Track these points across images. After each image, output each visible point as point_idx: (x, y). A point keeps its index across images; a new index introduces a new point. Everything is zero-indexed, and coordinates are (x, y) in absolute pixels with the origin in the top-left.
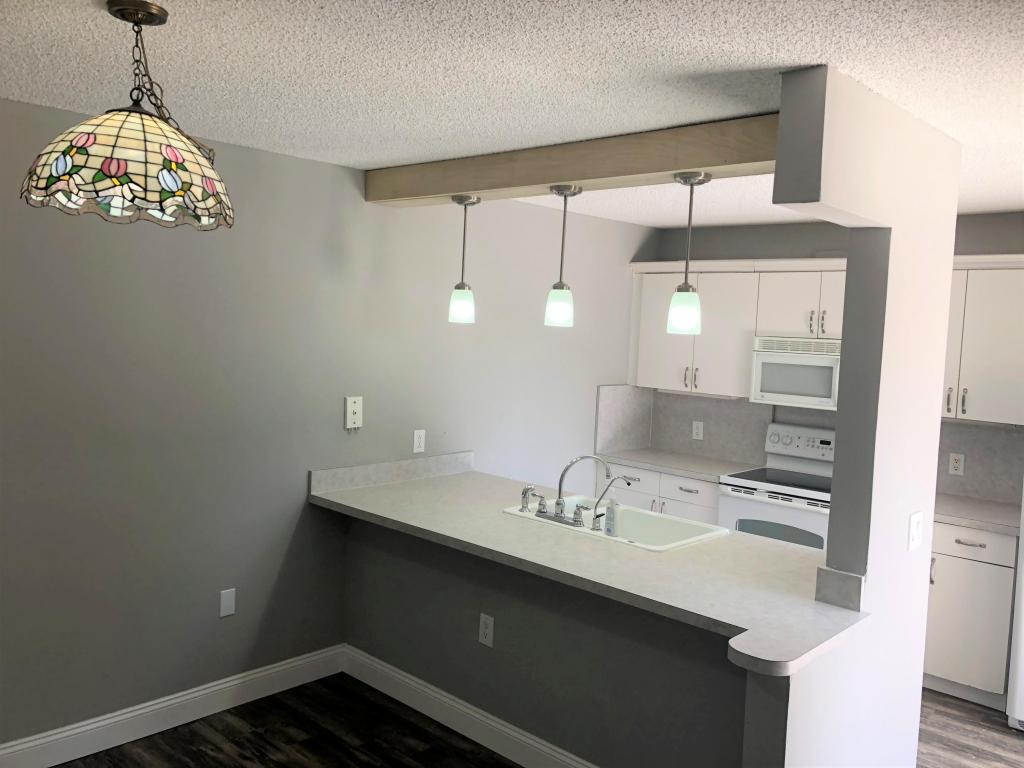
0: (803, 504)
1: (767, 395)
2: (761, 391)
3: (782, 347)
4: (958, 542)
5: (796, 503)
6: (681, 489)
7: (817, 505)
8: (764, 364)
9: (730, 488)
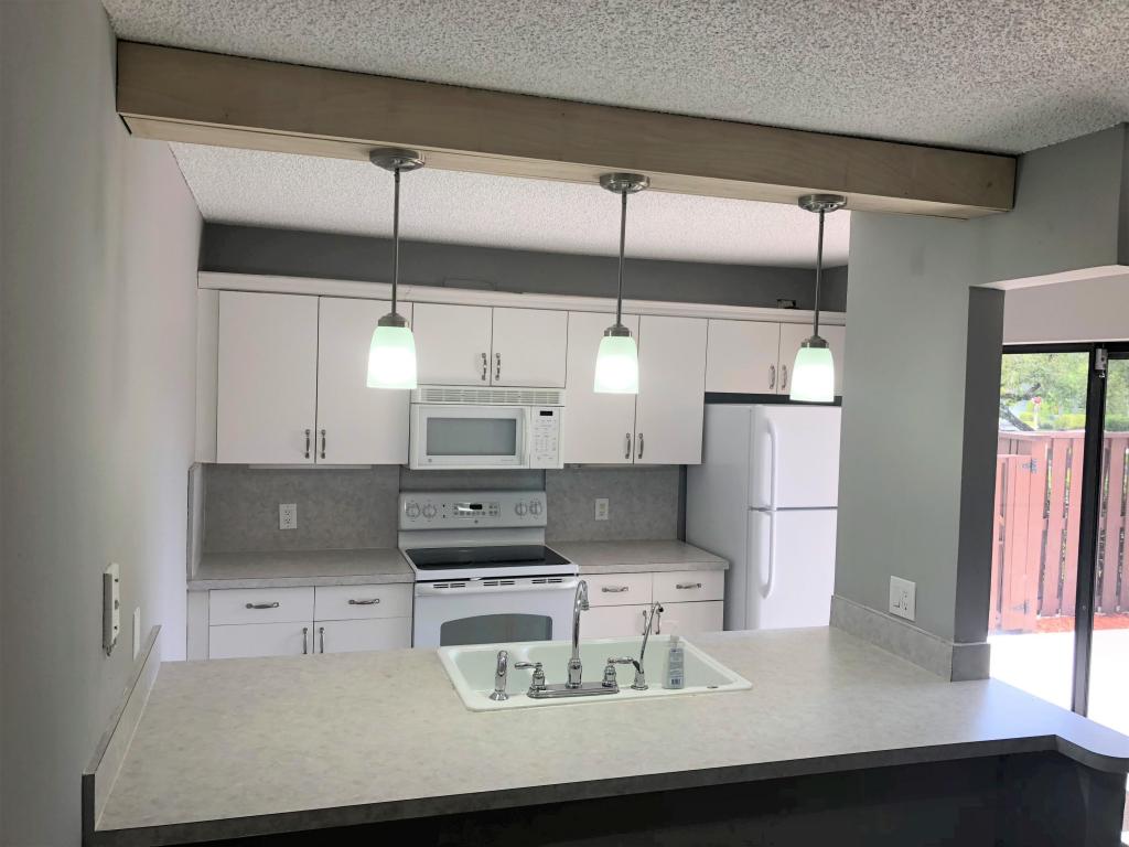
0: (527, 584)
1: (435, 458)
2: (428, 454)
3: (453, 397)
4: (679, 587)
5: (520, 585)
6: (352, 602)
7: (544, 582)
8: (429, 419)
9: (431, 585)
